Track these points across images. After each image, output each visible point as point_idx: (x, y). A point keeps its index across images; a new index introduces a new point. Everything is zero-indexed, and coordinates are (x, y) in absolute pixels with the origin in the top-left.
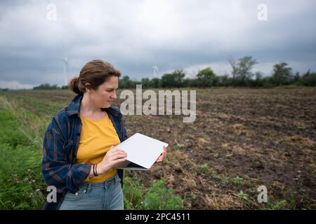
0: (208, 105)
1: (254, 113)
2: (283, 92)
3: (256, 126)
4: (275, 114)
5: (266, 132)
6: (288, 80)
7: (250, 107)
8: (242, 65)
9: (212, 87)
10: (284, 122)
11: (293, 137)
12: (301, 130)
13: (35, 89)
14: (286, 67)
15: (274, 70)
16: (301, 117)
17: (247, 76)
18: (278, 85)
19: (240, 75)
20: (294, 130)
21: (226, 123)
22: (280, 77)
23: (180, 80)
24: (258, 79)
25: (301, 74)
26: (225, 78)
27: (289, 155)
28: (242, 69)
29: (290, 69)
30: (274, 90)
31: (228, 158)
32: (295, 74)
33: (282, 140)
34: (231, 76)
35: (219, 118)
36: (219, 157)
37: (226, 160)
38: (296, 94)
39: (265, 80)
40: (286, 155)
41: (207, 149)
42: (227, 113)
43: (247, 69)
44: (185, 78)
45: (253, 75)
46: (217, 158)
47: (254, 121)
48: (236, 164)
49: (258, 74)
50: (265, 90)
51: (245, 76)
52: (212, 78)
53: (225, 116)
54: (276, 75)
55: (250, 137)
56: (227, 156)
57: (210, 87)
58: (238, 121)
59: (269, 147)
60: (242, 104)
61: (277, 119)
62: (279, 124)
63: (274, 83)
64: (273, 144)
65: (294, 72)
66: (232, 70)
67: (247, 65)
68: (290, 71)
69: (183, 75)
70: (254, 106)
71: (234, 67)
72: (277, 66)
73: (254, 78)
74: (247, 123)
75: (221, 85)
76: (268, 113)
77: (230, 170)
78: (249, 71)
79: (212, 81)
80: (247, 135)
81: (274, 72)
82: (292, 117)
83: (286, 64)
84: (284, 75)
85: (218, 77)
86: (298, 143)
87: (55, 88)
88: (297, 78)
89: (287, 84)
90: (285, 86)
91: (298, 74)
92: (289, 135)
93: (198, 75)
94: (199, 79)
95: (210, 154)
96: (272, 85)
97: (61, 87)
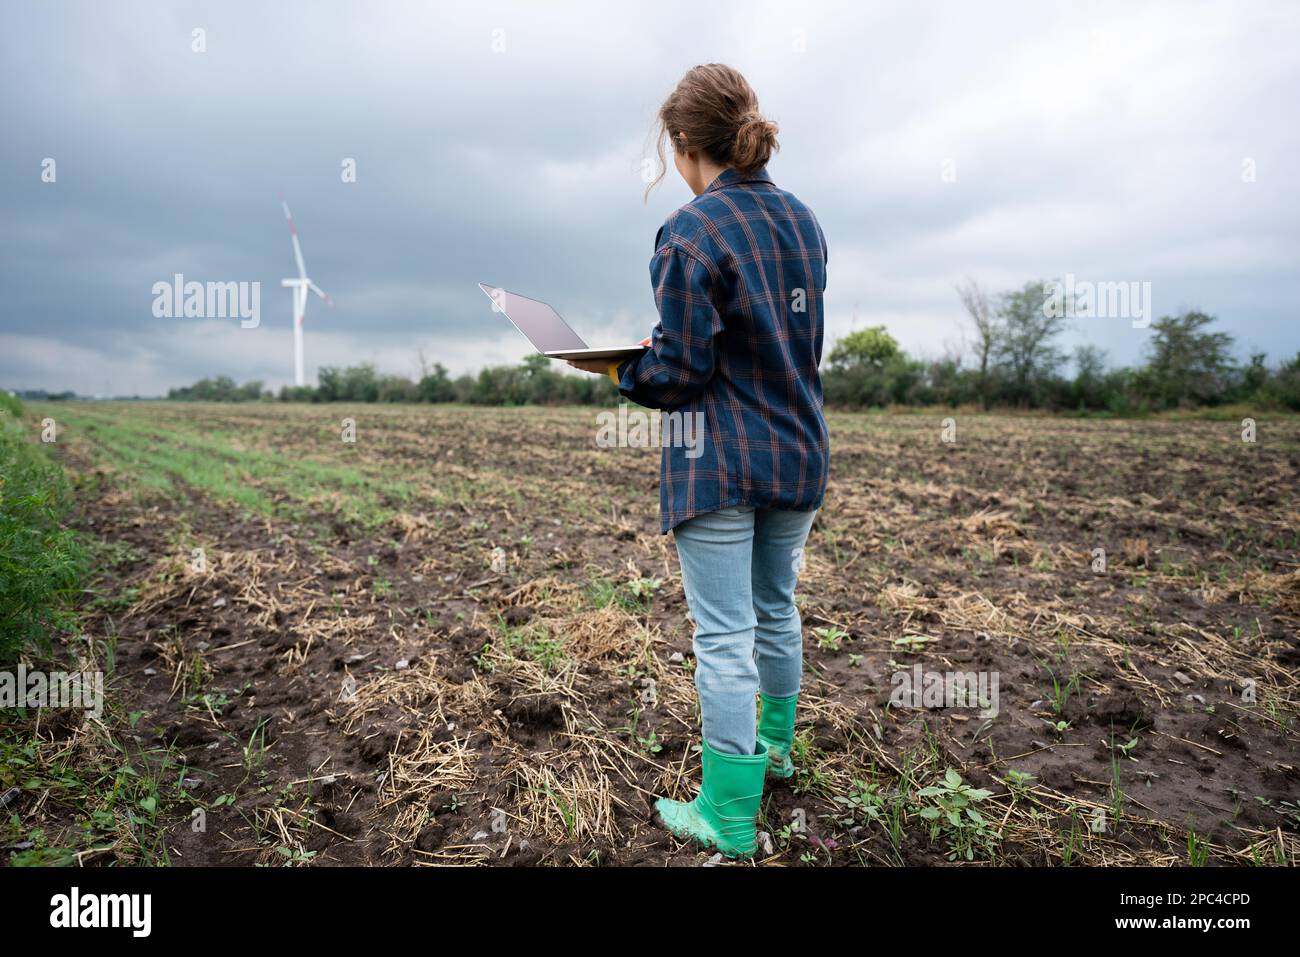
6: (1219, 389)
8: (1019, 315)
9: (892, 407)
13: (174, 395)
14: (1209, 329)
15: (1157, 341)
17: (1039, 362)
18: (1173, 403)
19: (1008, 357)
22: (1180, 372)
24: (1085, 376)
25: (1274, 363)
26: (945, 372)
28: (1017, 333)
29: (1225, 339)
30: (1160, 422)
32: (1245, 363)
34: (971, 362)
39: (1115, 382)
43: (1040, 334)
45: (1065, 359)
49: (1086, 358)
50: (1119, 423)
51: (1029, 363)
52: (891, 368)
54: (1162, 364)
57: (881, 405)
63: (1155, 396)
65: (1239, 356)
66: (974, 336)
67: (1040, 319)
68: (1222, 350)
71: (983, 326)
72: (1167, 326)
73: (1070, 373)
75: (927, 399)
78: (1044, 343)
79: (889, 384)
81: (1153, 352)
83: (1205, 319)
84: (1199, 366)
85: (914, 367)
87: (252, 394)
88: (1255, 379)
89: (1213, 401)
90: (1205, 410)
91: (1258, 359)
93: (833, 358)
96: (1144, 404)
97: (276, 391)
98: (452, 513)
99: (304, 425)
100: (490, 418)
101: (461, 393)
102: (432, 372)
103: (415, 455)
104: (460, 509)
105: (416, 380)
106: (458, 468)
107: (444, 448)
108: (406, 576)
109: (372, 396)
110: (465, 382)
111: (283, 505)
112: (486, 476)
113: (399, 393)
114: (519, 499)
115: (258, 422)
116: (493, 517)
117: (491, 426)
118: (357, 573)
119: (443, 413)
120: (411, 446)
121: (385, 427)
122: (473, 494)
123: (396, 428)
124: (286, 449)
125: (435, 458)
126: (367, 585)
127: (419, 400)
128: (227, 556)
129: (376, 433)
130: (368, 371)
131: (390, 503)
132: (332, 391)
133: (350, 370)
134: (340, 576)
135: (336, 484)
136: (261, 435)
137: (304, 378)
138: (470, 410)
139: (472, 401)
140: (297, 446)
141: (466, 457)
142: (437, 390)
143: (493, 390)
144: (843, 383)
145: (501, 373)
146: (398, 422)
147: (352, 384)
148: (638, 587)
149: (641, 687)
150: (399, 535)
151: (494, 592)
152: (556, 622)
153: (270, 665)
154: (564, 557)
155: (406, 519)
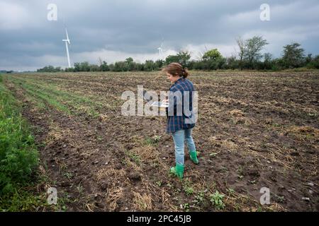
0: (208, 88)
1: (257, 97)
2: (292, 75)
3: (258, 113)
4: (281, 98)
5: (269, 120)
6: (299, 63)
7: (254, 91)
8: (251, 45)
10: (292, 107)
11: (302, 128)
12: (313, 117)
13: (38, 71)
14: (298, 48)
15: (285, 51)
16: (312, 102)
17: (255, 58)
18: (287, 67)
19: (247, 56)
20: (304, 118)
21: (223, 108)
22: (290, 59)
23: (185, 62)
24: (266, 61)
25: (313, 56)
26: (232, 60)
27: (297, 154)
28: (250, 50)
29: (302, 50)
30: (283, 73)
32: (307, 56)
33: (288, 130)
34: (238, 58)
35: (217, 103)
38: (307, 77)
39: (273, 63)
40: (292, 154)
42: (227, 97)
43: (256, 50)
44: (190, 60)
45: (262, 56)
47: (256, 107)
49: (267, 56)
50: (273, 73)
51: (252, 58)
52: (218, 60)
53: (225, 100)
54: (286, 57)
55: (249, 127)
57: (215, 69)
58: (238, 106)
59: (270, 141)
60: (246, 87)
61: (284, 103)
62: (285, 110)
63: (283, 65)
64: (276, 136)
65: (305, 54)
66: (239, 51)
67: (256, 46)
68: (302, 53)
69: (189, 57)
70: (259, 89)
71: (241, 48)
72: (288, 47)
73: (263, 60)
74: (247, 109)
75: (227, 68)
76: (274, 96)
78: (257, 53)
79: (217, 64)
80: (246, 123)
81: (284, 54)
82: (302, 102)
83: (298, 45)
84: (295, 57)
85: (224, 59)
86: (308, 136)
87: (58, 70)
88: (308, 60)
89: (297, 66)
90: (295, 69)
91: (310, 55)
92: (298, 124)
93: (204, 58)
94: (205, 61)
96: (281, 67)
97: (64, 69)
100: (119, 76)
101: (110, 68)
102: (103, 63)
103: (101, 91)
105: (99, 66)
107: (108, 88)
109: (88, 70)
110: (112, 65)
111: (72, 110)
112: (119, 97)
113: (95, 69)
115: (61, 80)
117: (119, 80)
118: (93, 135)
119: (106, 74)
120: (100, 87)
121: (93, 81)
125: (106, 92)
127: (100, 71)
129: (91, 83)
130: (87, 63)
132: (78, 69)
135: (84, 102)
139: (114, 71)
140: (72, 88)
141: (114, 91)
142: (104, 68)
143: (119, 68)
144: (206, 64)
145: (120, 63)
146: (96, 79)
147: (83, 67)
148: (156, 137)
149: (156, 167)
150: (100, 120)
151: (124, 138)
152: (138, 149)
153: (79, 164)
154: (139, 127)
155: (102, 116)
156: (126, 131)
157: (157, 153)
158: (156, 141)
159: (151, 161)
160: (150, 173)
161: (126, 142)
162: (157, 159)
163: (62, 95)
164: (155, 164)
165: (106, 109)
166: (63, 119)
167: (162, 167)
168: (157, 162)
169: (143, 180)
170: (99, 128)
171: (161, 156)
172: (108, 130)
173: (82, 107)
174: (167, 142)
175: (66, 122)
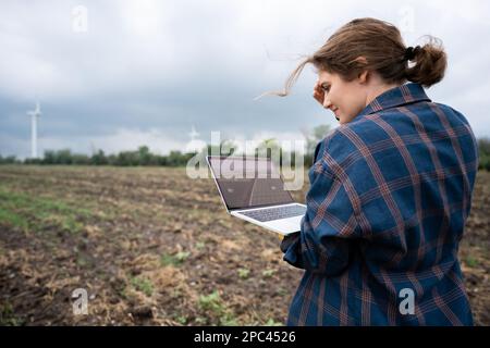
31: (266, 278)
36: (250, 275)
37: (262, 282)
41: (231, 262)
46: (244, 278)
48: (279, 290)
56: (265, 273)
71: (308, 139)
77: (263, 304)
87: (10, 161)
95: (233, 271)
97: (23, 160)
98: (108, 224)
99: (38, 178)
100: (123, 173)
101: (110, 161)
102: (97, 152)
103: (91, 193)
104: (111, 221)
106: (110, 200)
107: (104, 189)
108: (90, 255)
109: (69, 162)
110: (112, 157)
111: (33, 222)
112: (122, 203)
113: (82, 161)
114: (135, 215)
115: (14, 176)
116: (126, 225)
117: (123, 178)
118: (70, 257)
119: (102, 170)
120: (89, 189)
121: (76, 179)
122: (116, 213)
123: (81, 179)
124: (30, 191)
125: (99, 194)
126: (74, 261)
127: (91, 164)
128: (12, 253)
129: (72, 182)
131: (81, 219)
132: (50, 160)
133: (60, 152)
134: (63, 259)
135: (56, 210)
136: (18, 183)
137: (36, 153)
138: (114, 169)
139: (115, 164)
140: (36, 189)
141: (113, 193)
142: (99, 160)
143: (124, 160)
146: (83, 176)
147: (60, 157)
148: (180, 255)
149: (180, 297)
150: (86, 235)
151: (127, 260)
152: (151, 274)
153: (38, 303)
154: (153, 243)
155: (89, 229)
156: (130, 249)
157: (182, 277)
158: (182, 261)
159: (170, 290)
160: (168, 307)
161: (130, 265)
162: (181, 285)
163: (15, 199)
164: (178, 293)
165: (97, 220)
166: (12, 236)
167: (189, 297)
168: (180, 290)
169: (156, 315)
170: (83, 247)
171: (188, 282)
172: (100, 249)
173: (52, 217)
174: (199, 261)
175: (19, 240)
